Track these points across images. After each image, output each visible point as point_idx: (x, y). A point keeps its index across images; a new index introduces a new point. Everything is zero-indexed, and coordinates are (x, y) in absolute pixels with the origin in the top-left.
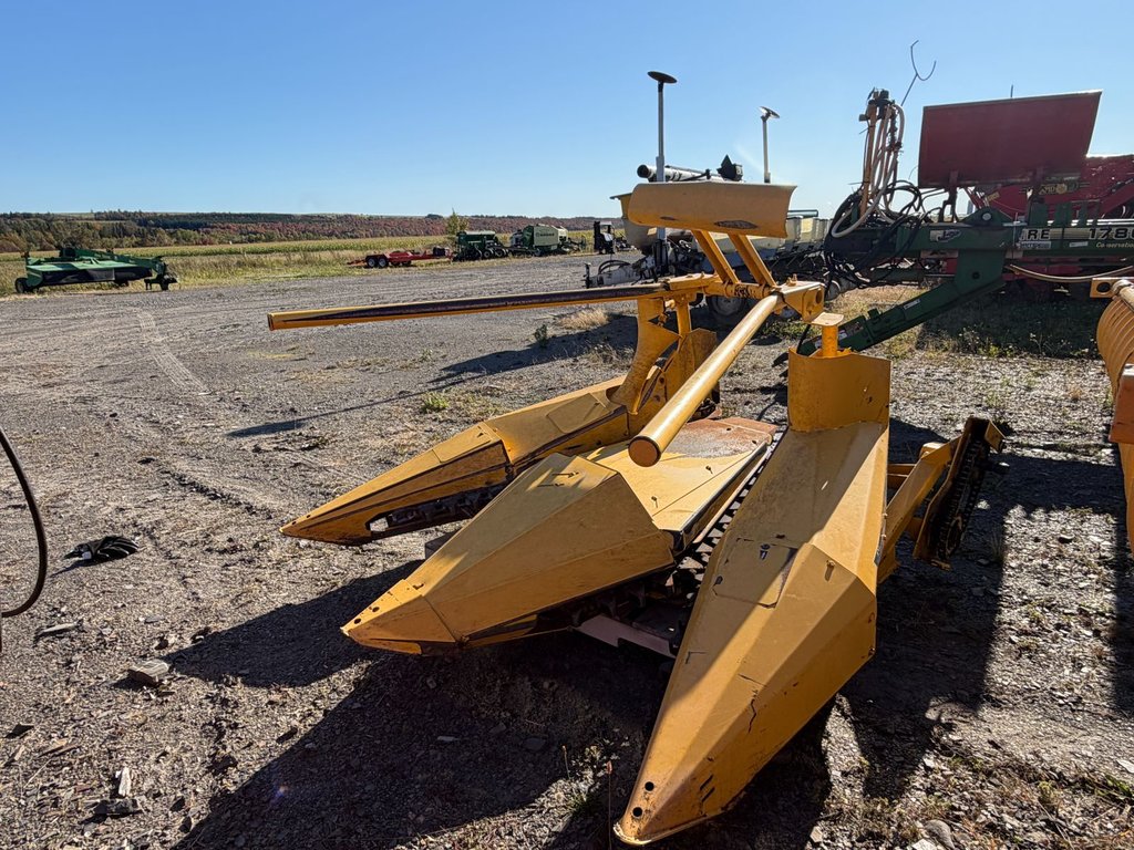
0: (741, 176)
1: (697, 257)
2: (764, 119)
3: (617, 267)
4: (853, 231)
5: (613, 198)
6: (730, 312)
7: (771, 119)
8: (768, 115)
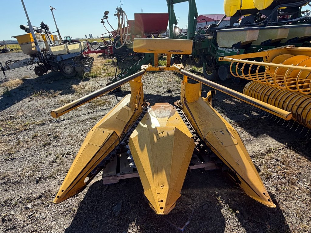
0: (49, 29)
1: (54, 56)
2: (52, 10)
3: (14, 62)
4: (122, 47)
5: (12, 37)
6: (70, 73)
7: (53, 10)
8: (52, 9)
